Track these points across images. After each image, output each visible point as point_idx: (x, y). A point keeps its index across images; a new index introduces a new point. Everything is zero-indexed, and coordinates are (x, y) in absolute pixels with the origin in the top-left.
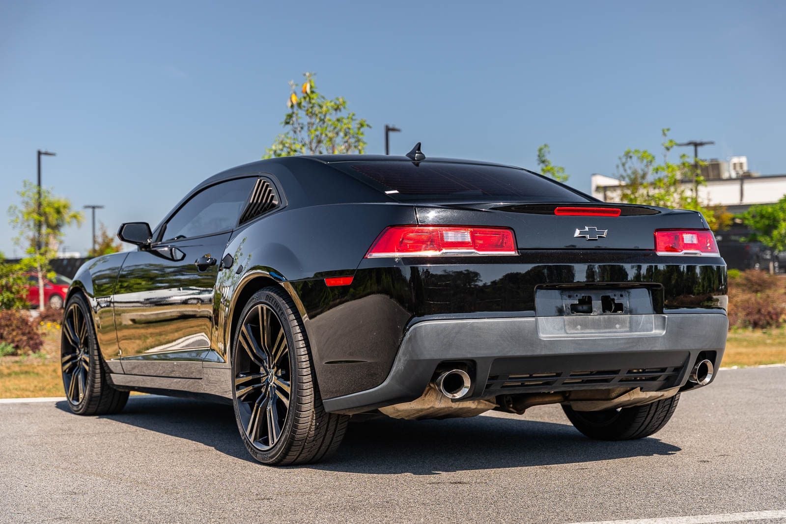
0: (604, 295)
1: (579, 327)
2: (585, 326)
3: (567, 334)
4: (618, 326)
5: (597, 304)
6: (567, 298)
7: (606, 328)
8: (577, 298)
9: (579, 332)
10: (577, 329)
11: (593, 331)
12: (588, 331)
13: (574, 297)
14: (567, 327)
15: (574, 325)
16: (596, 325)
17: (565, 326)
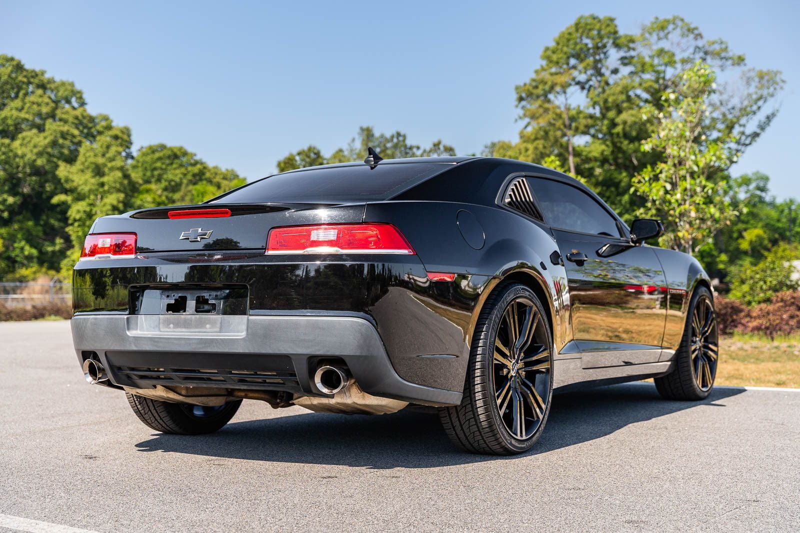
0: (199, 295)
1: (172, 326)
2: (177, 325)
3: (161, 331)
4: (208, 326)
5: (191, 304)
6: (165, 298)
7: (196, 327)
8: (174, 298)
9: (171, 330)
10: (170, 328)
11: (184, 330)
12: (179, 330)
13: (171, 297)
14: (161, 325)
15: (167, 323)
16: (187, 325)
17: (159, 324)
